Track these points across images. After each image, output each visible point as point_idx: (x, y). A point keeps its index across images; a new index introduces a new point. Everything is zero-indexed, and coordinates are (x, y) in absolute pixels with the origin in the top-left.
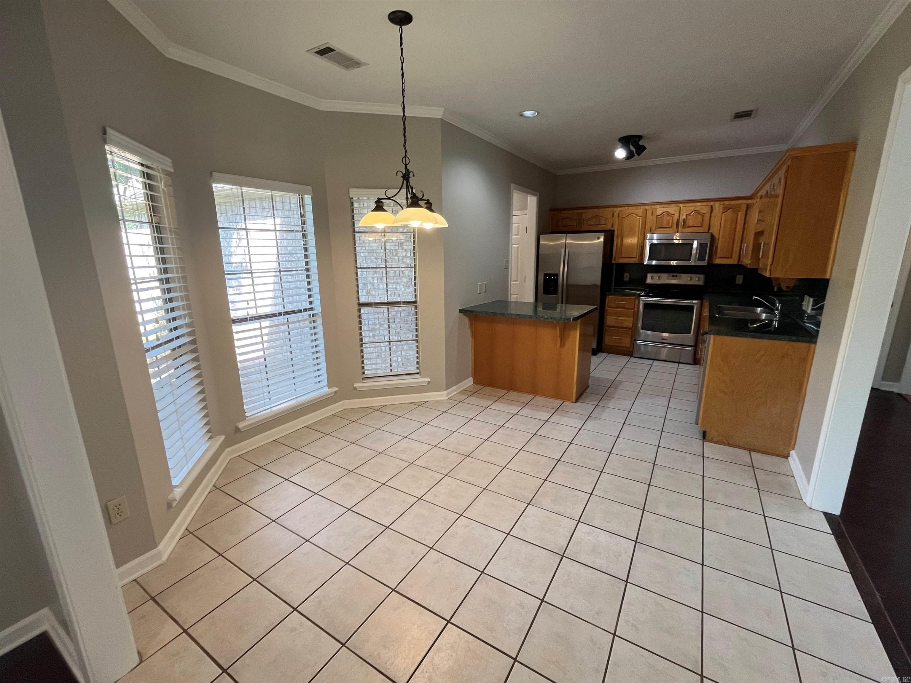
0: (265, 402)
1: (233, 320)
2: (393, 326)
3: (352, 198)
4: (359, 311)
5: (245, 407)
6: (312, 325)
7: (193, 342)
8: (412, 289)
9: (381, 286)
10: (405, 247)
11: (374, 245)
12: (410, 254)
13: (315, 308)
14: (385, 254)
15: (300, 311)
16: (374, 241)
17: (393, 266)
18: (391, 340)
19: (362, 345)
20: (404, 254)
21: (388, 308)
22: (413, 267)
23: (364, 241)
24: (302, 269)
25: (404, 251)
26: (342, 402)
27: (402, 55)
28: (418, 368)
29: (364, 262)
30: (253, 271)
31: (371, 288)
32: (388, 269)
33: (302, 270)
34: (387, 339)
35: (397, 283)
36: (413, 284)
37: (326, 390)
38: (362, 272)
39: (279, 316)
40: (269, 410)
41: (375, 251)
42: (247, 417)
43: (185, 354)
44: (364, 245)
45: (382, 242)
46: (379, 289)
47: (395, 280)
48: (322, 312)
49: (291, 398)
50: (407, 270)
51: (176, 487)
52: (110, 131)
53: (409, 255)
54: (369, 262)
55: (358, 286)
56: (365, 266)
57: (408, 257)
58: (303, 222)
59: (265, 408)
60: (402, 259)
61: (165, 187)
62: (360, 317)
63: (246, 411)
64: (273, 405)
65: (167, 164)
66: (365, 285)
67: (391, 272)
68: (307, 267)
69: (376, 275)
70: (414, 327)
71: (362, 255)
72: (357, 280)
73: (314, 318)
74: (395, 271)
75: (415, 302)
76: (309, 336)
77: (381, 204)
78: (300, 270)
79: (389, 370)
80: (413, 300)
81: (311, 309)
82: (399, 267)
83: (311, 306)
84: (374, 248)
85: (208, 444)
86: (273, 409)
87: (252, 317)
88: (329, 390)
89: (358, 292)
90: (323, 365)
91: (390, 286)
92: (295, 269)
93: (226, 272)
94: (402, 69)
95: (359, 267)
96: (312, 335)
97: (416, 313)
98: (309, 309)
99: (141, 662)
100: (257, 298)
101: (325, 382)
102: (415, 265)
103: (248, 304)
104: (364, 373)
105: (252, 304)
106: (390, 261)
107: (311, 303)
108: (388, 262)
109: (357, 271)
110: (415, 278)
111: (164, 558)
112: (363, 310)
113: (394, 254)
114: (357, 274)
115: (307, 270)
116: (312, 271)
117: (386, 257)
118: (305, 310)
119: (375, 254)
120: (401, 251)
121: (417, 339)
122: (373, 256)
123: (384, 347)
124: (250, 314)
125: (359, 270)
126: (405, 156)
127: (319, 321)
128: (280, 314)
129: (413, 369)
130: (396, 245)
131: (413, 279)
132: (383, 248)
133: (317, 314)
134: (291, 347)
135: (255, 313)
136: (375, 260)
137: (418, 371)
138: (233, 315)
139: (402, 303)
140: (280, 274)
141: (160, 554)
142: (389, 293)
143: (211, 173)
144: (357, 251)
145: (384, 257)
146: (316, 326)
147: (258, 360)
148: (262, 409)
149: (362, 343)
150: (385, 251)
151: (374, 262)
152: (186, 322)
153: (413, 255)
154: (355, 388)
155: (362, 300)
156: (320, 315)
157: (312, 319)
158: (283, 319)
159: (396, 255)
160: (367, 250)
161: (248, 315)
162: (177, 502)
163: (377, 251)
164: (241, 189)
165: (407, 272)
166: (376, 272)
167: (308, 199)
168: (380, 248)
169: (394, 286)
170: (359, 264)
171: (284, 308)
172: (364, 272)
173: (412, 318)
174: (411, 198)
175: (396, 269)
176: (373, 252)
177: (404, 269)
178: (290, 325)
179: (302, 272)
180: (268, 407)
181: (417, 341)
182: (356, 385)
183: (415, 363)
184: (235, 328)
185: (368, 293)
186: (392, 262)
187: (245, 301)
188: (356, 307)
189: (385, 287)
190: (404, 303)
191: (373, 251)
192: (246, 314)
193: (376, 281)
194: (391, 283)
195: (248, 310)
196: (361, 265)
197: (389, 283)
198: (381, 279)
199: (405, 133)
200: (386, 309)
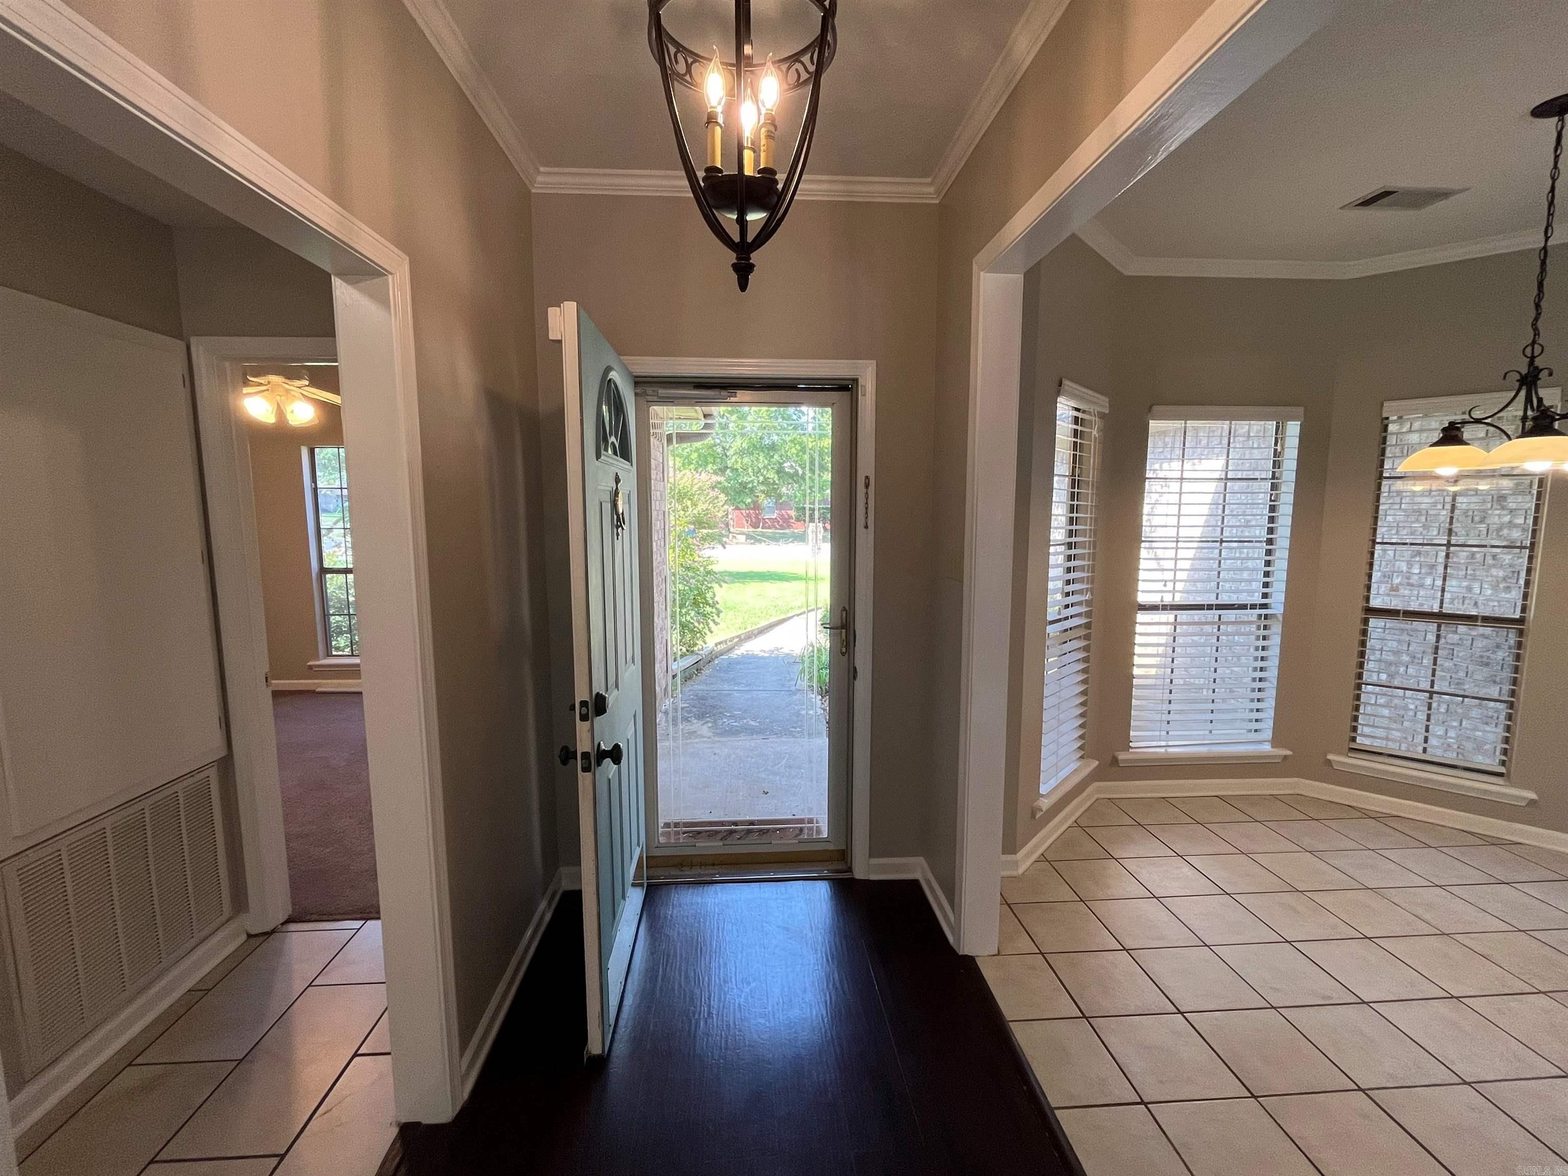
0: (1160, 736)
1: (1140, 605)
2: (1448, 664)
3: (1387, 418)
4: (1366, 622)
5: (1132, 733)
6: (1262, 632)
7: (1088, 626)
8: (1516, 595)
9: (1428, 581)
10: (1512, 506)
11: (1426, 500)
12: (1524, 520)
13: (1273, 605)
14: (1452, 518)
15: (1243, 607)
16: (1427, 493)
17: (1469, 543)
18: (1436, 688)
19: (1359, 687)
20: (1507, 519)
21: (1439, 626)
22: (1525, 548)
23: (1399, 493)
24: (1261, 539)
25: (1504, 512)
26: (1296, 779)
27: (1556, 166)
28: (1503, 763)
29: (1394, 532)
30: (1179, 539)
31: (1400, 584)
32: (1452, 549)
33: (1261, 542)
34: (1425, 685)
35: (1474, 578)
36: (1522, 582)
37: (1267, 748)
38: (1384, 551)
39: (1208, 609)
40: (1163, 750)
41: (1424, 512)
42: (1132, 748)
43: (1074, 639)
44: (1398, 500)
45: (1448, 495)
46: (1422, 586)
47: (1469, 572)
48: (1285, 614)
49: (1202, 742)
50: (1509, 553)
51: (1043, 796)
52: (1066, 382)
53: (1520, 521)
54: (1405, 532)
55: (1370, 576)
56: (1394, 541)
57: (1516, 526)
58: (1277, 464)
59: (1159, 744)
60: (1499, 530)
61: (1098, 432)
62: (1364, 632)
63: (1131, 739)
64: (1170, 743)
65: (1102, 404)
66: (1387, 577)
67: (1462, 556)
68: (1270, 536)
69: (1418, 559)
70: (1507, 674)
71: (1389, 518)
72: (1371, 565)
73: (1267, 622)
74: (1473, 554)
75: (1521, 621)
76: (1252, 650)
77: (1454, 433)
78: (1256, 542)
79: (1420, 749)
80: (1517, 616)
81: (1264, 606)
82: (1485, 546)
83: (1265, 601)
84: (1423, 506)
85: (1079, 764)
86: (1170, 750)
87: (1167, 605)
88: (1272, 750)
89: (1369, 588)
90: (1270, 704)
91: (1451, 583)
92: (1236, 539)
93: (1143, 539)
94: (1553, 190)
95: (1378, 540)
96: (1257, 649)
97: (1519, 645)
98: (1260, 605)
99: (999, 954)
100: (1177, 578)
101: (1268, 734)
102: (1533, 544)
103: (1165, 585)
104: (1353, 739)
105: (1170, 586)
106: (1463, 532)
107: (1265, 596)
108: (1456, 535)
109: (1373, 547)
110: (1529, 571)
111: (1021, 871)
112: (1373, 622)
113: (1477, 519)
114: (1372, 554)
115: (1270, 542)
116: (1278, 543)
117: (1451, 523)
118: (1253, 607)
119: (1423, 518)
120: (1497, 512)
121: (1512, 699)
122: (1417, 521)
123: (1415, 702)
124: (1164, 600)
125: (1378, 547)
126: (1534, 342)
127: (1276, 629)
128: (1210, 607)
129: (1491, 762)
130: (1484, 502)
131: (1523, 574)
132: (1448, 506)
133: (1273, 616)
134: (1216, 661)
135: (1171, 600)
136: (1421, 529)
137: (1502, 770)
138: (1142, 598)
139: (1480, 618)
140: (1221, 545)
141: (1016, 864)
142: (1447, 595)
143: (1151, 407)
144: (1381, 512)
145: (1447, 525)
146: (1269, 636)
147: (1163, 670)
148: (1154, 744)
149: (1360, 681)
150: (1452, 511)
151: (1419, 533)
152: (1087, 598)
153: (1530, 521)
154: (1329, 762)
155: (1375, 603)
156: (1281, 618)
157: (1263, 622)
158: (1213, 615)
159: (1481, 522)
160: (1405, 510)
161: (1162, 601)
162: (1042, 813)
163: (1431, 512)
164: (1186, 423)
165: (1510, 557)
166: (1419, 553)
167: (1293, 429)
168: (1440, 506)
169: (1465, 584)
170: (1381, 536)
171: (1217, 598)
172: (1389, 552)
173: (1503, 655)
174: (1534, 419)
175: (1475, 549)
176: (1421, 515)
177: (1498, 550)
178: (1222, 627)
179: (1258, 544)
180: (1163, 743)
181: (1511, 705)
182: (1330, 757)
183: (1498, 753)
184: (1141, 617)
185: (1394, 589)
186: (1468, 535)
187: (1162, 581)
188: (1361, 615)
189: (1439, 583)
190: (1486, 619)
191: (1419, 511)
192: (1159, 600)
193: (1417, 571)
194: (1457, 578)
195: (1164, 594)
196: (1383, 538)
197: (1452, 576)
198: (1433, 567)
199: (1540, 300)
200: (1433, 627)
